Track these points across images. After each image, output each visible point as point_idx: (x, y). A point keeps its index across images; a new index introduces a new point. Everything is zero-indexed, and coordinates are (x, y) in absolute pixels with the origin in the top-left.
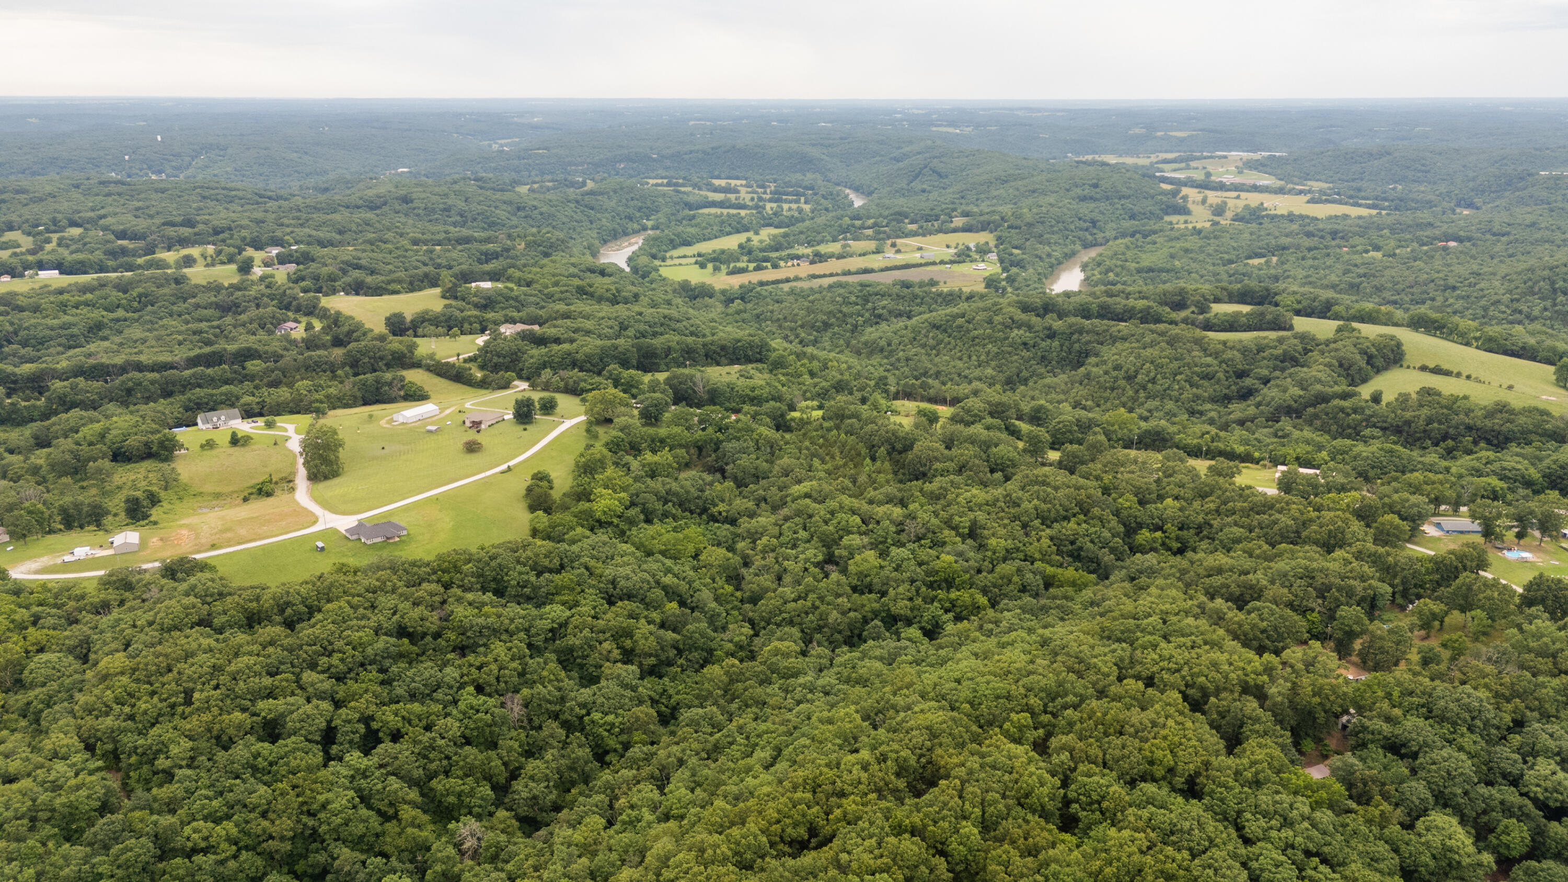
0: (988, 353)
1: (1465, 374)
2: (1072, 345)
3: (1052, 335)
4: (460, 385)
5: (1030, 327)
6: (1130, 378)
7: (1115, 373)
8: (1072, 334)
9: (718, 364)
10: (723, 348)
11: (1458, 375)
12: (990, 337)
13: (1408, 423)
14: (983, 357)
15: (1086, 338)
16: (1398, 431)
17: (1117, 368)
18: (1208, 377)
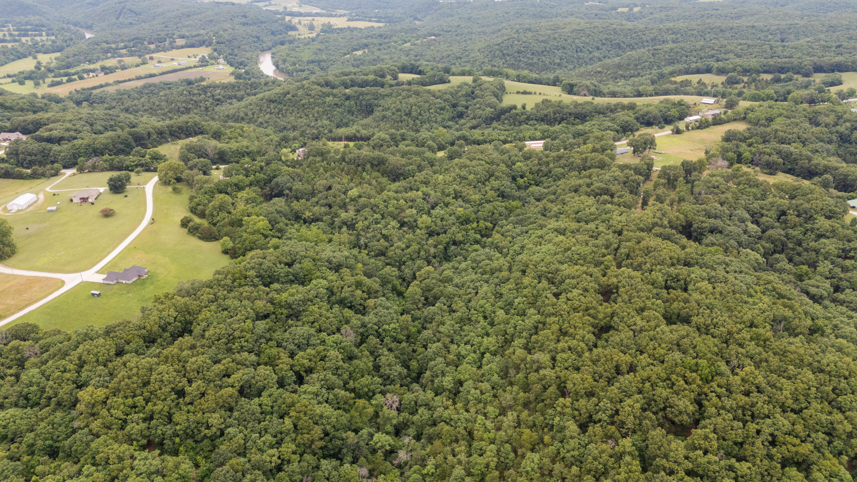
0: (318, 112)
1: (538, 93)
2: (361, 102)
3: (348, 98)
4: (11, 181)
5: (335, 96)
6: (408, 114)
7: (399, 113)
8: (359, 96)
9: (180, 138)
10: (180, 128)
11: (535, 93)
12: (315, 103)
13: (546, 116)
14: (316, 115)
15: (368, 97)
16: (542, 120)
17: (398, 110)
18: (442, 109)
